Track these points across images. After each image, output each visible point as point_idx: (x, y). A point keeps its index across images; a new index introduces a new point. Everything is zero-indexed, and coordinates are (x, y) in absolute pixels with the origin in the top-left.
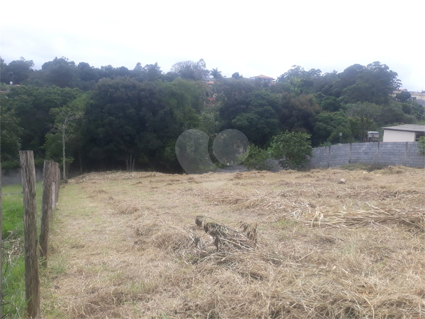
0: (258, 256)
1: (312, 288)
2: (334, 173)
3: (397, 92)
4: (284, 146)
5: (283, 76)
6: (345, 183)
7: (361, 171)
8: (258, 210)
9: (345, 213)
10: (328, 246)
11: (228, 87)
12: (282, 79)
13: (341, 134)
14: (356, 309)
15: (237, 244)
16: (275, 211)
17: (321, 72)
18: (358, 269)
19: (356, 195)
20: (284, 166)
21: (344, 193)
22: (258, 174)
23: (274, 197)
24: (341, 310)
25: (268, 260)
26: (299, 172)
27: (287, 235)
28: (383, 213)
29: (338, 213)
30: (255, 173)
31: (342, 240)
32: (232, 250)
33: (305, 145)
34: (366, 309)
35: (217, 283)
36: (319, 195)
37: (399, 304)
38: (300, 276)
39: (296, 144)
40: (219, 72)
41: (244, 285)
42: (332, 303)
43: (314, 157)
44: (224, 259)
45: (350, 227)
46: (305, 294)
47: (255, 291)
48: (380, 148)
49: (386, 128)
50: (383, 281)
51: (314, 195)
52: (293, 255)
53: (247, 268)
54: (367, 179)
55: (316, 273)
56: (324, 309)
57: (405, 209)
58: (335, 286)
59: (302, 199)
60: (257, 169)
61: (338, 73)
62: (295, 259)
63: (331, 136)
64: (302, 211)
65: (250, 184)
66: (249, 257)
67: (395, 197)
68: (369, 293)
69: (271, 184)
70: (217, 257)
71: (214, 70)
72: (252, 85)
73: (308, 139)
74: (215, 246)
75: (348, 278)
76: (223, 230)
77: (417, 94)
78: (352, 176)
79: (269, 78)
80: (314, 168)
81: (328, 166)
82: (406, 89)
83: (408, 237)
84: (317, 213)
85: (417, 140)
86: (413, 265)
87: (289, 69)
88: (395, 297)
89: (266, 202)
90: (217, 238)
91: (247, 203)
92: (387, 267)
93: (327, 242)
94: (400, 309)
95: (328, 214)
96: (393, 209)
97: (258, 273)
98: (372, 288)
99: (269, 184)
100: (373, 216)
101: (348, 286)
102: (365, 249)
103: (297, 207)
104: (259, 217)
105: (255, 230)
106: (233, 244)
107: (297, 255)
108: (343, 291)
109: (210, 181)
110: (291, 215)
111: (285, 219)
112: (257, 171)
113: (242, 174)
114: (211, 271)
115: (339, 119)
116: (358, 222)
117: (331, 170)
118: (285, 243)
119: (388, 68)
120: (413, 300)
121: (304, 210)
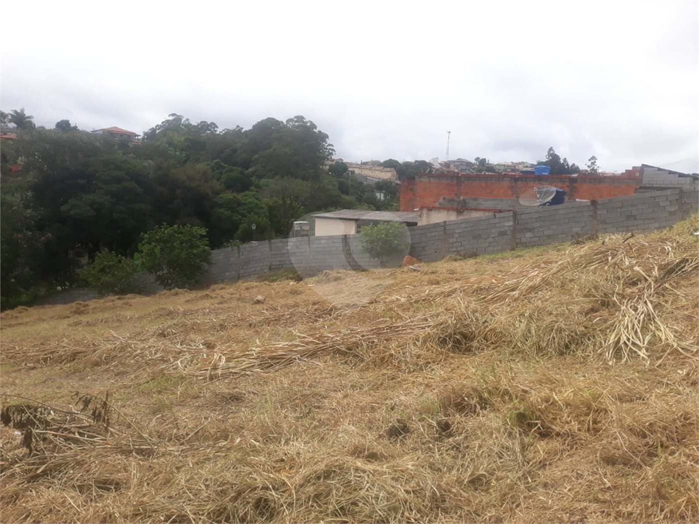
0: (111, 448)
1: (203, 483)
2: (247, 289)
3: (329, 163)
4: (162, 249)
5: (153, 130)
6: (263, 303)
7: (287, 282)
8: (116, 366)
9: (258, 349)
10: (233, 408)
11: (47, 146)
12: (151, 135)
13: (254, 227)
14: (270, 498)
15: (72, 435)
16: (146, 363)
17: (217, 128)
18: (276, 435)
19: (277, 320)
20: (166, 283)
21: (259, 319)
22: (119, 301)
23: (145, 340)
24: (249, 507)
25: (131, 452)
26: (192, 292)
27: (167, 402)
28: (312, 342)
29: (249, 351)
30: (113, 301)
31: (254, 394)
32: (61, 448)
33: (198, 247)
34: (284, 494)
35: (27, 516)
36: (222, 327)
37: (327, 474)
38: (184, 466)
39: (184, 245)
40: (29, 117)
41: (85, 506)
42: (235, 499)
43: (215, 263)
44: (43, 467)
45: (266, 371)
46: (190, 495)
47: (104, 513)
48: (311, 246)
49: (318, 215)
50: (309, 445)
51: (213, 327)
52: (176, 434)
53: (90, 475)
54: (295, 292)
55: (211, 456)
56: (222, 513)
57: (340, 332)
58: (238, 470)
59: (192, 336)
60: (116, 293)
61: (243, 130)
62: (178, 440)
63: (240, 230)
64: (193, 357)
65: (102, 321)
66: (94, 453)
67: (330, 316)
68: (290, 469)
69: (141, 318)
70: (27, 467)
71: (16, 112)
72: (98, 144)
73: (202, 236)
74: (25, 448)
75: (260, 452)
76: (41, 414)
77: (355, 166)
78: (274, 291)
79: (129, 132)
80: (216, 283)
81: (238, 278)
82: (341, 159)
83: (345, 373)
84: (215, 357)
85: (358, 232)
86: (350, 411)
87: (164, 120)
88: (322, 466)
89: (129, 349)
90: (27, 431)
91: (95, 357)
92: (316, 423)
93: (232, 401)
94: (328, 482)
95: (233, 355)
96: (326, 334)
97: (111, 478)
98: (294, 459)
99: (139, 317)
100: (299, 348)
101: (260, 465)
102: (288, 402)
103: (185, 352)
104: (117, 378)
105: (105, 404)
106: (62, 437)
107: (181, 432)
108: (251, 476)
109: (20, 324)
110: (173, 366)
111: (164, 374)
112: (118, 297)
113: (87, 305)
114: (14, 497)
115: (250, 203)
116: (278, 361)
117: (242, 285)
118: (163, 416)
119: (315, 127)
120: (344, 464)
121: (196, 354)
